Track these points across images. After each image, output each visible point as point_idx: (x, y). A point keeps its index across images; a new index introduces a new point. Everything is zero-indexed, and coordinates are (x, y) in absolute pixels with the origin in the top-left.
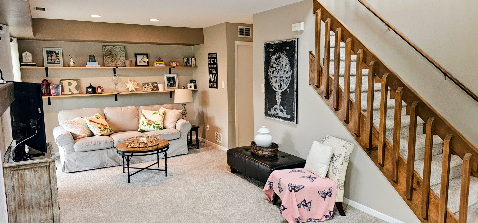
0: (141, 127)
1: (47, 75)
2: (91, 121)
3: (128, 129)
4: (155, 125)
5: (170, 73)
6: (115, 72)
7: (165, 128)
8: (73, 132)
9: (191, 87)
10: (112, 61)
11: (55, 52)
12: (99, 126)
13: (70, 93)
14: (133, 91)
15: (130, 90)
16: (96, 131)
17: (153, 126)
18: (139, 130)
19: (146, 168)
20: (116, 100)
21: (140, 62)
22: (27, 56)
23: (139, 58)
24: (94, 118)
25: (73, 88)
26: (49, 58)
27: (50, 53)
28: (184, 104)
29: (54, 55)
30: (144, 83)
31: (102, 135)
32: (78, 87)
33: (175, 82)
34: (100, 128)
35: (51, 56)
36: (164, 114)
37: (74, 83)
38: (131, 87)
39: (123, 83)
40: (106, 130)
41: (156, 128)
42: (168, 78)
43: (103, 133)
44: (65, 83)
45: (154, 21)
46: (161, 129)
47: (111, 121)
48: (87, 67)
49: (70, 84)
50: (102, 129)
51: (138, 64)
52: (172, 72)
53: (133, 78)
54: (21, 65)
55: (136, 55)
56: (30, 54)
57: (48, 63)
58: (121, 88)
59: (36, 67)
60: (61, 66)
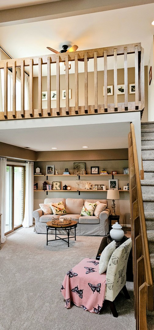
0: (82, 213)
1: (47, 179)
2: (53, 206)
3: (76, 213)
4: (88, 212)
5: (113, 179)
6: (79, 178)
7: (94, 215)
8: (43, 211)
9: (126, 189)
10: (77, 172)
11: (51, 167)
12: (57, 209)
13: (56, 189)
14: (88, 189)
15: (87, 189)
16: (54, 212)
17: (87, 213)
18: (81, 215)
19: (63, 239)
20: (79, 194)
21: (93, 172)
22: (38, 170)
23: (93, 169)
24: (57, 204)
25: (57, 186)
26: (49, 170)
27: (49, 168)
28: (114, 201)
29: (51, 169)
30: (95, 185)
31: (56, 214)
32: (60, 186)
33: (116, 185)
34: (57, 210)
35: (50, 170)
36: (94, 206)
37: (59, 184)
38: (87, 187)
39: (83, 184)
40: (60, 212)
41: (88, 214)
42: (111, 182)
43: (58, 213)
44: (54, 184)
45: (85, 148)
46: (91, 215)
47: (67, 207)
48: (63, 175)
49: (56, 184)
50: (58, 211)
51: (92, 173)
52: (114, 178)
53: (89, 182)
54: (34, 174)
55: (92, 167)
56: (39, 169)
57: (48, 173)
58: (83, 187)
59: (41, 175)
60: (53, 175)
